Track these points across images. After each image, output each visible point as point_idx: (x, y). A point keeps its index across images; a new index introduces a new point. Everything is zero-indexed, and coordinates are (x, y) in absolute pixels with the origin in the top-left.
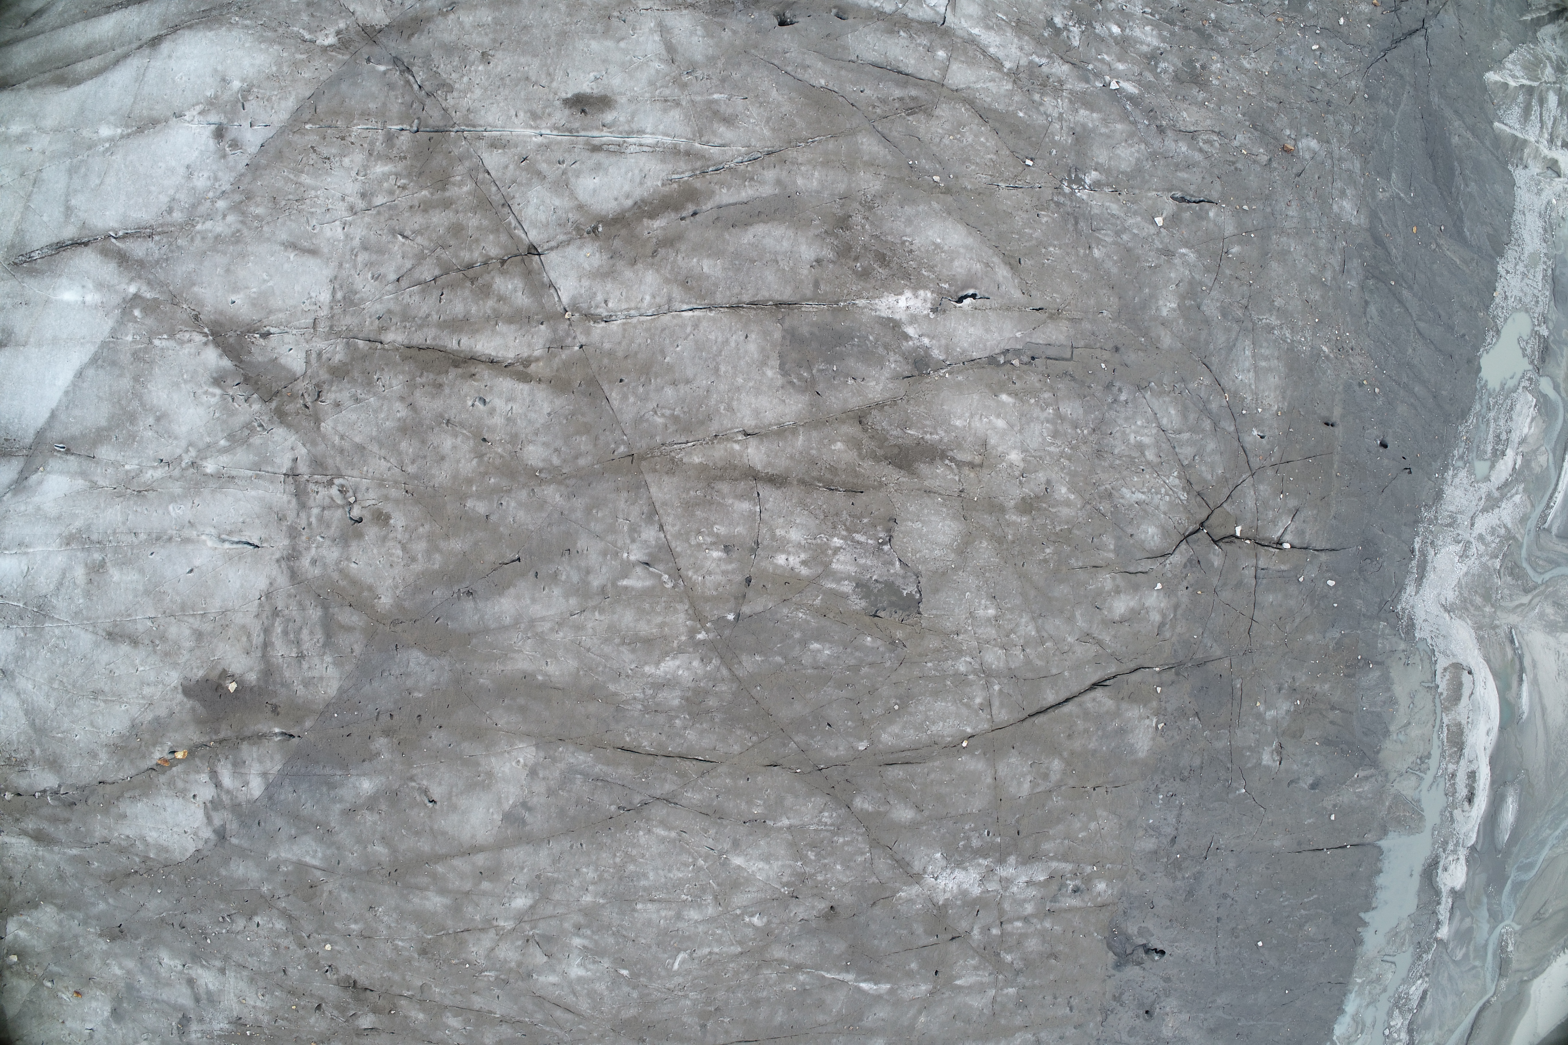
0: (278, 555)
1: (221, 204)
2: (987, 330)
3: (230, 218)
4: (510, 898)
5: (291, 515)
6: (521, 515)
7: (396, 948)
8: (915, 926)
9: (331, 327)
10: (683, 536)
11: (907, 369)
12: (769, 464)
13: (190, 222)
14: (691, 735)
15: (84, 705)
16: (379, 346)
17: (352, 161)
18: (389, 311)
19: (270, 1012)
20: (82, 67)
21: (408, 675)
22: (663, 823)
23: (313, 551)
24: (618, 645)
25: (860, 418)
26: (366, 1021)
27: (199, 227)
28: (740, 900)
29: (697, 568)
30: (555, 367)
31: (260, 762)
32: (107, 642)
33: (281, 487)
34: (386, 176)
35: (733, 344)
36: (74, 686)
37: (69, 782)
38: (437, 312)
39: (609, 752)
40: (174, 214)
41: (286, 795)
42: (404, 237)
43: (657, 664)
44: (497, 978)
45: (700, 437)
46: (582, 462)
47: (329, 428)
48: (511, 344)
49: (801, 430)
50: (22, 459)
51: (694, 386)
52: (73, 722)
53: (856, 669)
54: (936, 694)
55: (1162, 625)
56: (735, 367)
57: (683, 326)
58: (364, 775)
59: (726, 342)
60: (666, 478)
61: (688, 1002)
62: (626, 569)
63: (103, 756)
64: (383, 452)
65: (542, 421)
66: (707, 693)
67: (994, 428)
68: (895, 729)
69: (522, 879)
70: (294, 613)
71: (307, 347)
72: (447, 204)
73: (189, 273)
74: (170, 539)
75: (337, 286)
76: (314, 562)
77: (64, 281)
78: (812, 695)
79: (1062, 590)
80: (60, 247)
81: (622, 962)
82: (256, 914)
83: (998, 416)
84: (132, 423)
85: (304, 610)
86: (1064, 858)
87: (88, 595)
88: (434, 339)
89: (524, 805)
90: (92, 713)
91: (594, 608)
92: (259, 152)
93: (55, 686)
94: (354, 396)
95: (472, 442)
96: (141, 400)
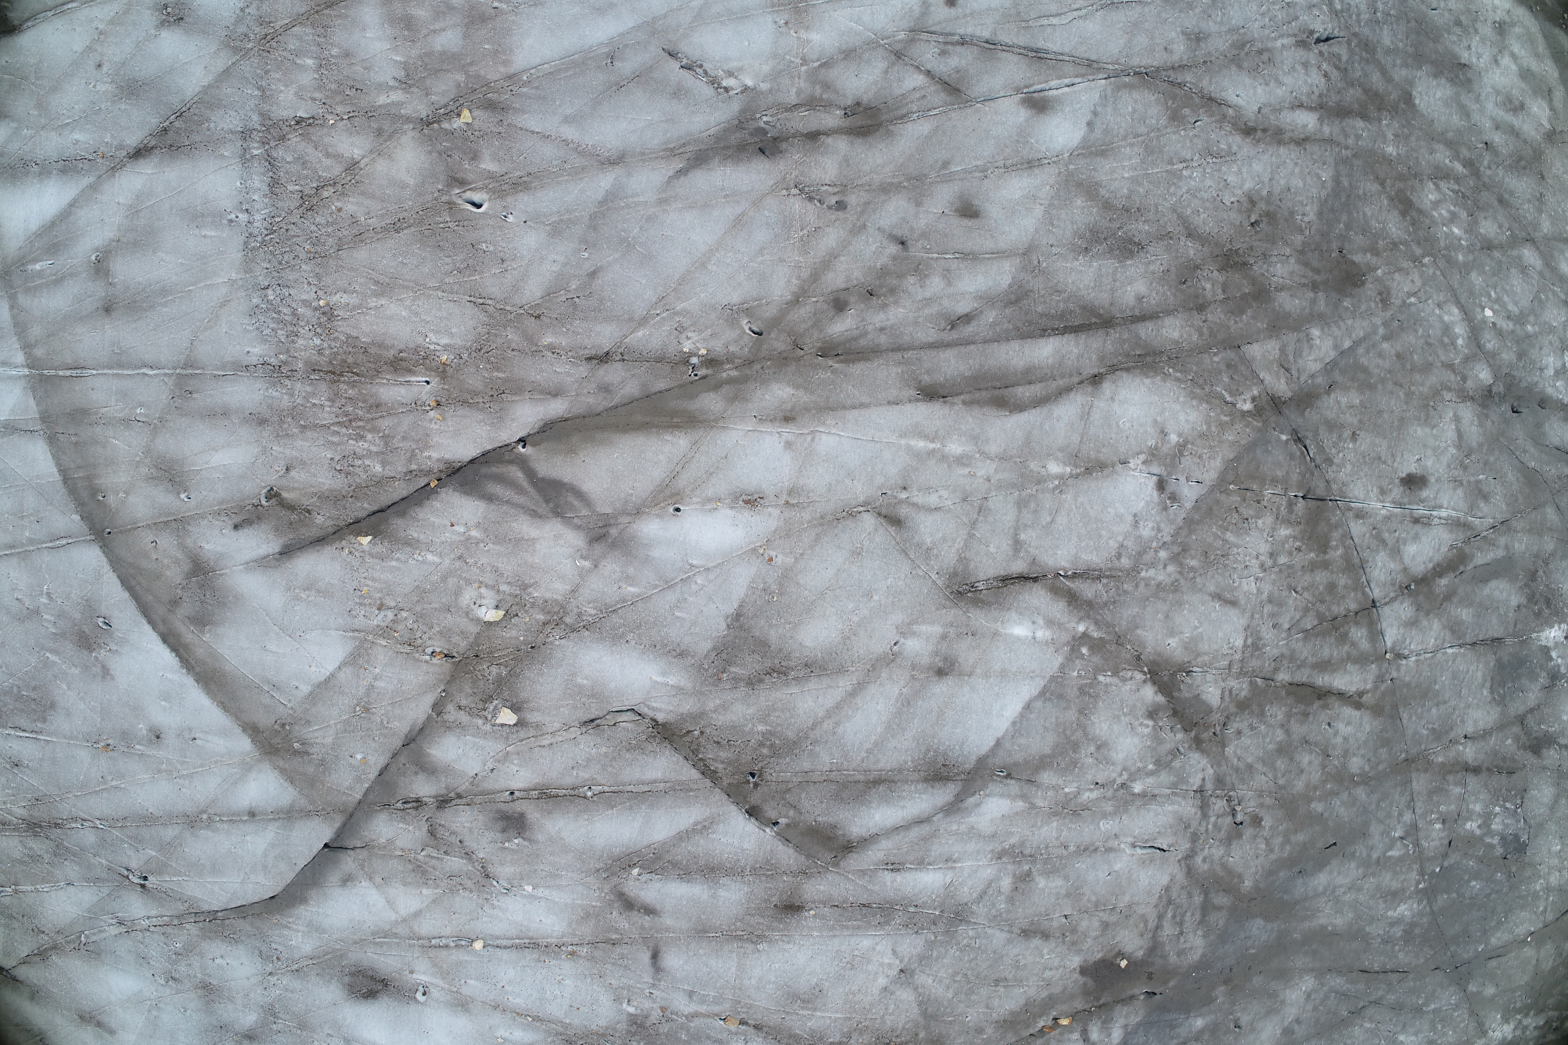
0: (1180, 857)
1: (1163, 554)
3: (1171, 568)
5: (1195, 825)
6: (1340, 809)
9: (1242, 668)
10: (1424, 815)
11: (1548, 682)
12: (1474, 758)
13: (1137, 569)
14: (1402, 955)
15: (984, 991)
16: (1273, 684)
17: (1263, 522)
18: (1282, 655)
20: (1024, 392)
22: (1369, 1018)
23: (1206, 851)
24: (1378, 899)
25: (1522, 720)
27: (1143, 574)
29: (1427, 838)
30: (1375, 696)
31: (1126, 1017)
32: (1021, 939)
33: (1191, 802)
34: (1287, 538)
36: (977, 977)
38: (1312, 656)
39: (1354, 974)
40: (1123, 560)
41: (1139, 1038)
42: (1295, 591)
43: (1395, 909)
45: (1444, 743)
46: (1380, 767)
47: (1231, 752)
48: (1354, 679)
50: (960, 783)
51: (1447, 706)
52: (968, 1007)
53: (1489, 896)
54: (1522, 908)
57: (1447, 661)
58: (1200, 1014)
59: (1468, 671)
60: (1422, 775)
62: (1392, 844)
63: (989, 1031)
64: (1265, 770)
66: (1416, 925)
68: (1499, 934)
70: (1184, 901)
71: (1224, 685)
72: (1326, 565)
73: (1134, 616)
74: (1096, 850)
75: (1249, 633)
76: (1205, 860)
77: (1013, 615)
80: (1007, 580)
84: (1075, 752)
85: (1191, 898)
87: (1011, 900)
88: (1308, 677)
89: (1297, 1020)
90: (990, 998)
91: (1371, 874)
92: (1193, 508)
93: (958, 978)
94: (1251, 725)
95: (1320, 758)
96: (1085, 729)
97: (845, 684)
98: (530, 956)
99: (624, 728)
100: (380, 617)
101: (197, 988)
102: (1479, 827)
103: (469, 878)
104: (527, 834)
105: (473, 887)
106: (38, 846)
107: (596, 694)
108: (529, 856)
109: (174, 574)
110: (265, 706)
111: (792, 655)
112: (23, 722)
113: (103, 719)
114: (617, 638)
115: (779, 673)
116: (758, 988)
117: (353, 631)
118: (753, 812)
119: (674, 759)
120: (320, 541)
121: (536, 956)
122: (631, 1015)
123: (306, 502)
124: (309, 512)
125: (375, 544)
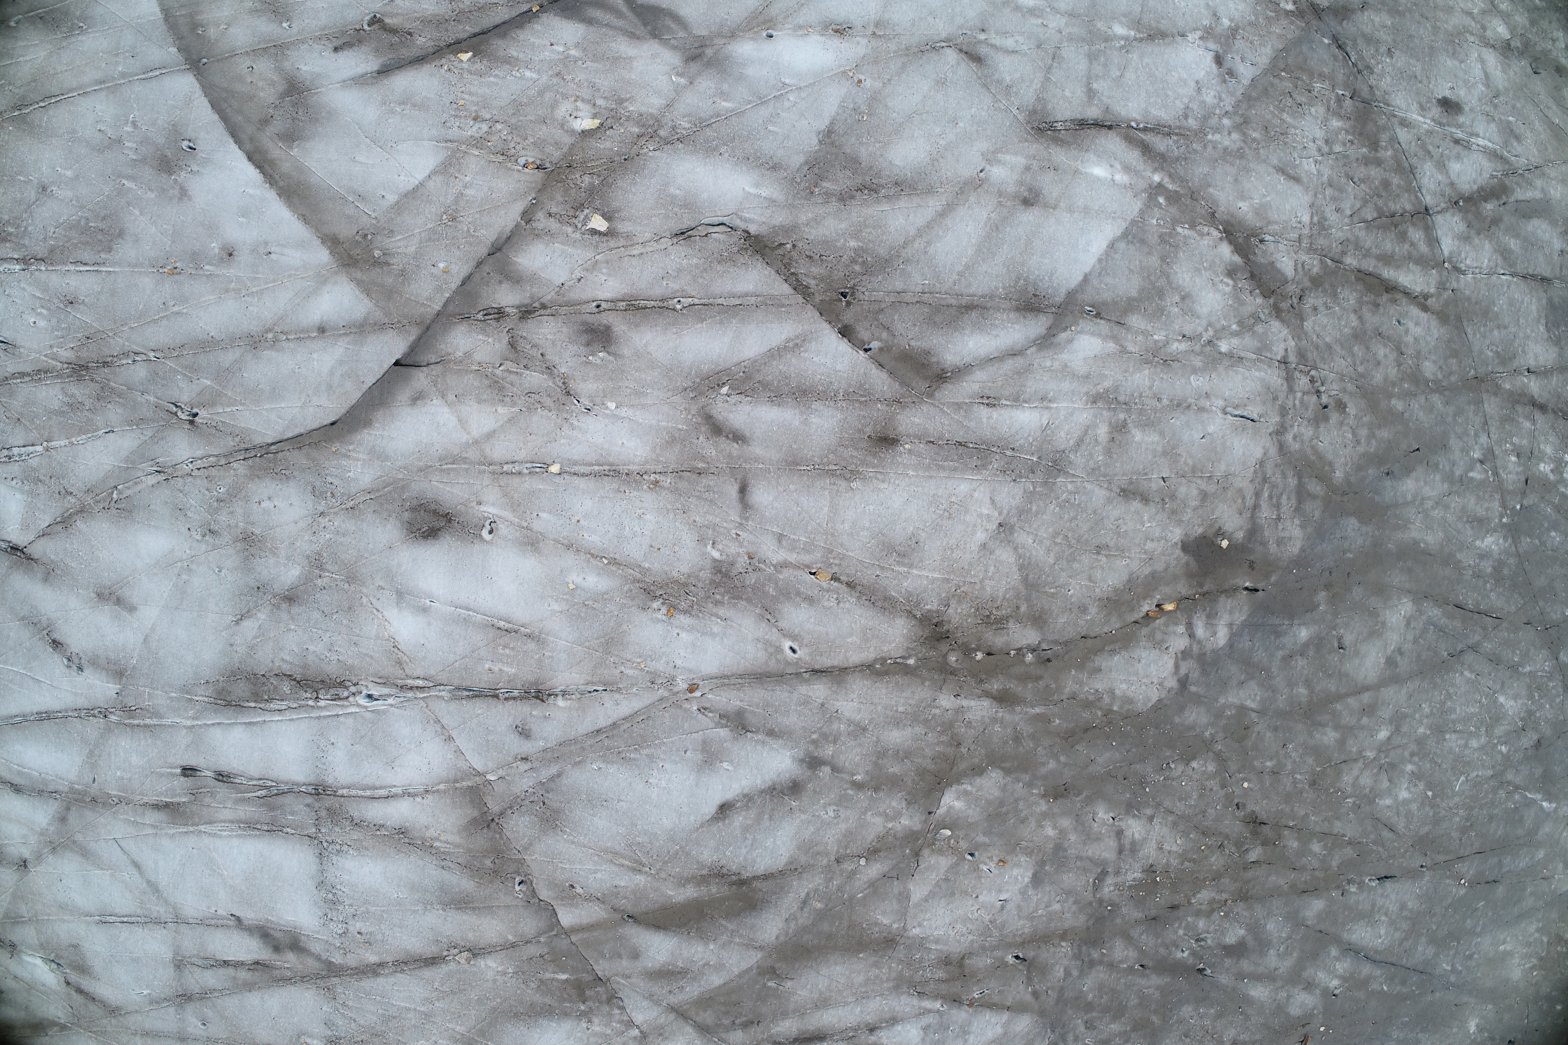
0: (1271, 430)
1: (1226, 122)
3: (1235, 136)
5: (1283, 398)
6: (1421, 414)
7: (1295, 782)
9: (1310, 245)
10: (1499, 443)
12: (1540, 395)
13: (1203, 131)
15: (1086, 559)
17: (1317, 112)
18: (1348, 240)
19: (1182, 856)
22: (1469, 667)
23: (1296, 429)
24: (1465, 523)
26: (1253, 856)
27: (1210, 137)
28: (1498, 731)
29: (1504, 469)
30: (1441, 303)
31: (1231, 613)
32: (1120, 499)
33: (1276, 372)
34: (1340, 129)
35: (1525, 304)
36: (1079, 541)
37: (1052, 639)
39: (1450, 608)
40: (1190, 121)
41: (1244, 643)
42: (1354, 182)
43: (1483, 539)
44: (1352, 803)
45: (1509, 370)
47: (1310, 328)
48: (1418, 280)
49: (1555, 372)
50: (1051, 316)
52: (1070, 577)
56: (1526, 321)
58: (1305, 625)
59: (1522, 301)
60: (1492, 398)
62: (1472, 464)
63: (1093, 610)
64: (1343, 354)
69: (1385, 714)
70: (1278, 480)
71: (1295, 257)
72: (1378, 162)
73: (1204, 175)
74: (1189, 407)
75: (1313, 212)
76: (1295, 438)
77: (1092, 156)
80: (1082, 124)
81: (1430, 785)
82: (1195, 759)
84: (1160, 298)
85: (1286, 479)
87: (1108, 452)
89: (1399, 650)
90: (1092, 568)
91: (1456, 492)
92: (1250, 85)
93: (1059, 540)
94: (1325, 303)
95: (1395, 354)
96: (1168, 277)
97: (934, 204)
98: (609, 485)
99: (715, 240)
100: (474, 129)
101: (236, 540)
102: (1552, 471)
103: (549, 395)
104: (613, 348)
105: (552, 405)
106: (79, 391)
107: (688, 204)
108: (613, 372)
109: (268, 95)
110: (349, 217)
111: (883, 173)
112: (86, 256)
113: (173, 242)
114: (710, 150)
115: (870, 190)
116: (851, 534)
117: (446, 141)
118: (846, 332)
119: (766, 272)
120: (420, 60)
121: (615, 486)
122: (715, 560)
123: (407, 26)
124: (410, 34)
125: (473, 63)
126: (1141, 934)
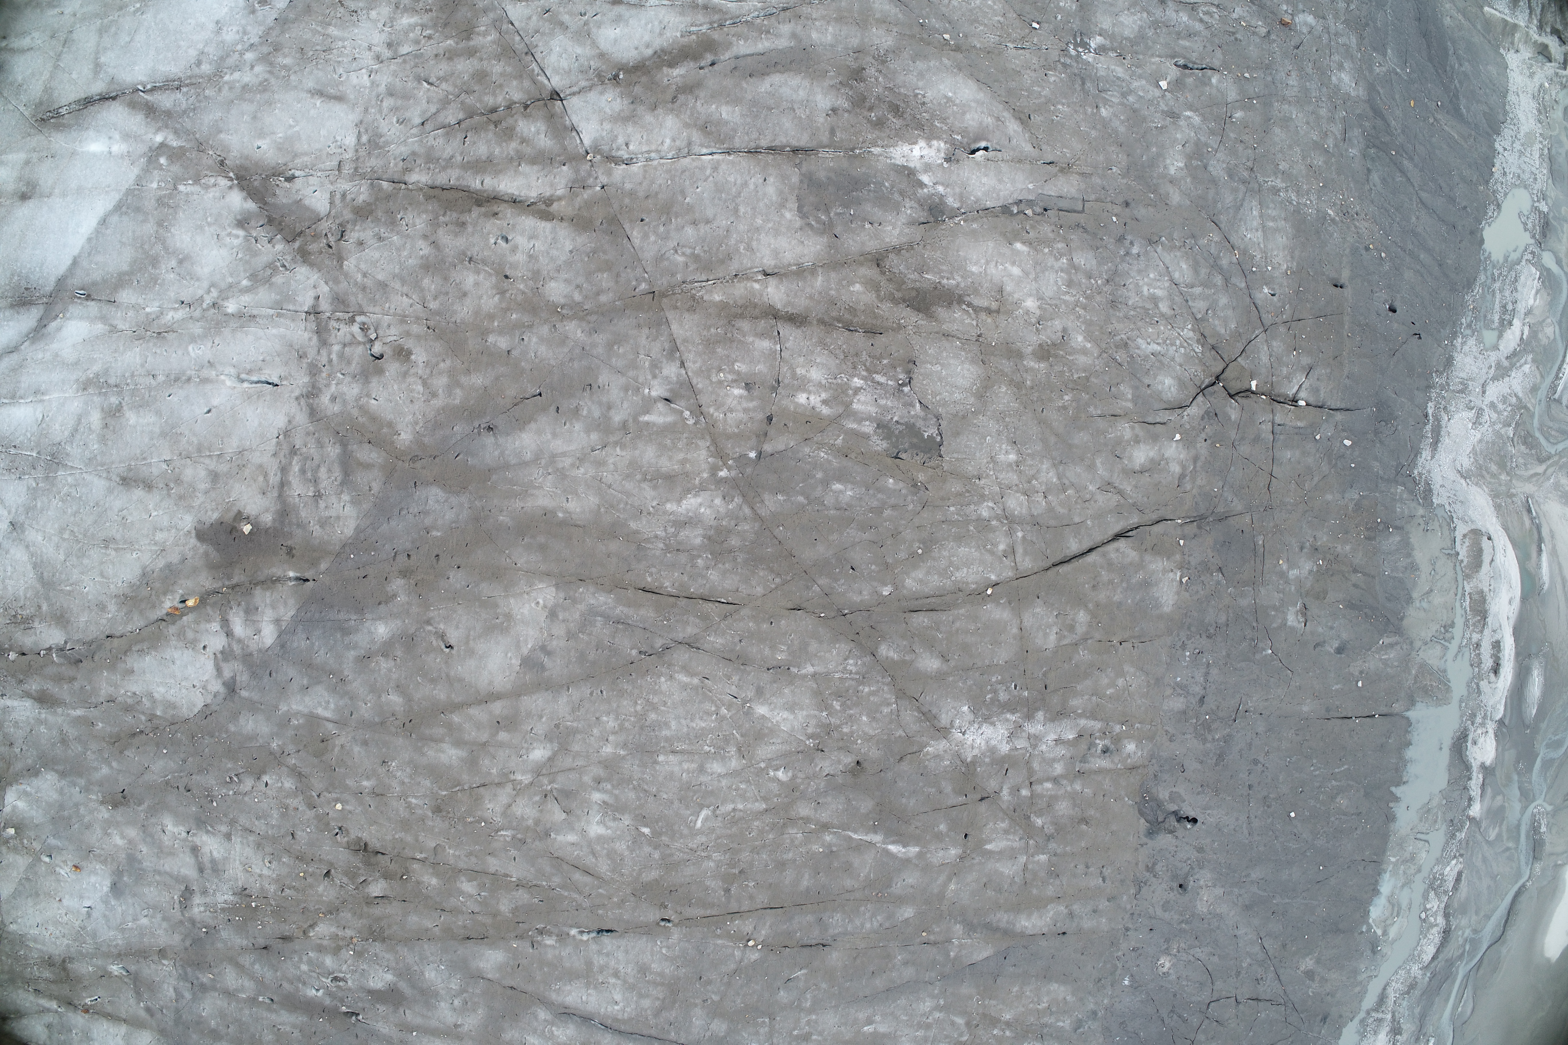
0: (297, 393)
1: (249, 56)
2: (1000, 181)
3: (258, 69)
4: (527, 749)
5: (312, 353)
6: (543, 350)
7: (409, 806)
8: (943, 783)
9: (356, 169)
10: (705, 373)
11: (922, 216)
12: (789, 303)
13: (218, 74)
14: (713, 575)
15: (95, 554)
16: (403, 186)
17: (378, 14)
18: (414, 153)
19: (277, 881)
21: (426, 513)
22: (685, 669)
23: (333, 388)
24: (640, 482)
25: (878, 260)
26: (377, 888)
27: (227, 78)
28: (765, 751)
29: (718, 406)
30: (577, 207)
31: (274, 607)
32: (121, 488)
33: (302, 325)
34: (412, 27)
35: (752, 187)
36: (85, 535)
37: (76, 638)
38: (461, 154)
39: (630, 593)
40: (203, 67)
41: (299, 642)
42: (429, 83)
43: (679, 501)
44: (513, 837)
45: (721, 275)
46: (603, 298)
47: (352, 266)
48: (534, 183)
49: (820, 270)
50: (42, 307)
51: (714, 226)
52: (82, 573)
53: (879, 511)
54: (959, 539)
55: (1182, 476)
56: (754, 209)
57: (702, 169)
58: (380, 618)
59: (745, 184)
60: (686, 315)
61: (712, 864)
62: (648, 405)
63: (112, 607)
64: (405, 289)
65: (563, 258)
66: (729, 531)
67: (1010, 275)
68: (919, 574)
69: (540, 728)
70: (312, 451)
71: (332, 188)
72: (471, 53)
73: (216, 121)
74: (189, 379)
75: (362, 130)
76: (334, 399)
77: (91, 133)
78: (835, 536)
79: (1081, 438)
80: (88, 102)
81: (643, 819)
82: (265, 772)
83: (1013, 263)
84: (154, 266)
85: (322, 447)
86: (1093, 716)
87: (103, 440)
88: (458, 179)
89: (543, 648)
90: (102, 563)
91: (616, 443)
92: (287, 7)
93: (66, 536)
94: (375, 233)
95: (494, 279)
96: (164, 243)
126: (253, 964)
